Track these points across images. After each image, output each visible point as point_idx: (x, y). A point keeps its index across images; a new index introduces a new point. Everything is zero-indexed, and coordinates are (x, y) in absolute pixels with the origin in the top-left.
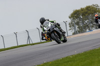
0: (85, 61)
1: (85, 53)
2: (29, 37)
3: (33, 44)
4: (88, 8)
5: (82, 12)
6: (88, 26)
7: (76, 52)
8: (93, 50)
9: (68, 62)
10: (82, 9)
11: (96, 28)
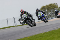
0: (49, 37)
1: (49, 32)
2: (15, 22)
3: (18, 26)
4: (51, 5)
5: (47, 7)
6: (50, 16)
7: (44, 31)
8: (54, 30)
9: (39, 37)
10: (47, 6)
11: (55, 17)
